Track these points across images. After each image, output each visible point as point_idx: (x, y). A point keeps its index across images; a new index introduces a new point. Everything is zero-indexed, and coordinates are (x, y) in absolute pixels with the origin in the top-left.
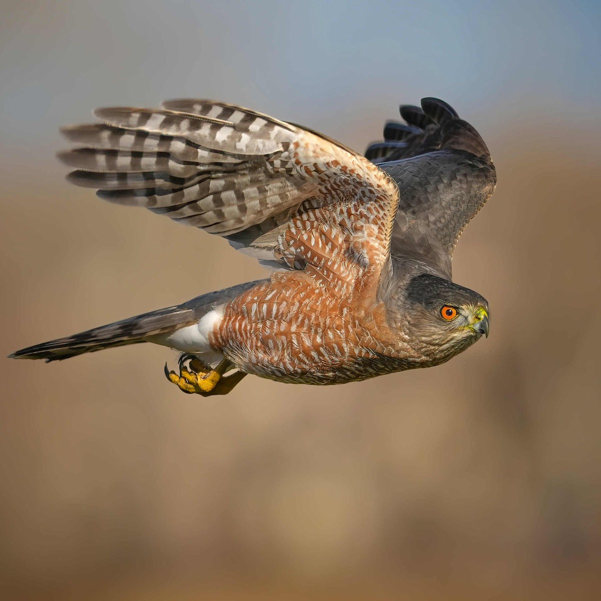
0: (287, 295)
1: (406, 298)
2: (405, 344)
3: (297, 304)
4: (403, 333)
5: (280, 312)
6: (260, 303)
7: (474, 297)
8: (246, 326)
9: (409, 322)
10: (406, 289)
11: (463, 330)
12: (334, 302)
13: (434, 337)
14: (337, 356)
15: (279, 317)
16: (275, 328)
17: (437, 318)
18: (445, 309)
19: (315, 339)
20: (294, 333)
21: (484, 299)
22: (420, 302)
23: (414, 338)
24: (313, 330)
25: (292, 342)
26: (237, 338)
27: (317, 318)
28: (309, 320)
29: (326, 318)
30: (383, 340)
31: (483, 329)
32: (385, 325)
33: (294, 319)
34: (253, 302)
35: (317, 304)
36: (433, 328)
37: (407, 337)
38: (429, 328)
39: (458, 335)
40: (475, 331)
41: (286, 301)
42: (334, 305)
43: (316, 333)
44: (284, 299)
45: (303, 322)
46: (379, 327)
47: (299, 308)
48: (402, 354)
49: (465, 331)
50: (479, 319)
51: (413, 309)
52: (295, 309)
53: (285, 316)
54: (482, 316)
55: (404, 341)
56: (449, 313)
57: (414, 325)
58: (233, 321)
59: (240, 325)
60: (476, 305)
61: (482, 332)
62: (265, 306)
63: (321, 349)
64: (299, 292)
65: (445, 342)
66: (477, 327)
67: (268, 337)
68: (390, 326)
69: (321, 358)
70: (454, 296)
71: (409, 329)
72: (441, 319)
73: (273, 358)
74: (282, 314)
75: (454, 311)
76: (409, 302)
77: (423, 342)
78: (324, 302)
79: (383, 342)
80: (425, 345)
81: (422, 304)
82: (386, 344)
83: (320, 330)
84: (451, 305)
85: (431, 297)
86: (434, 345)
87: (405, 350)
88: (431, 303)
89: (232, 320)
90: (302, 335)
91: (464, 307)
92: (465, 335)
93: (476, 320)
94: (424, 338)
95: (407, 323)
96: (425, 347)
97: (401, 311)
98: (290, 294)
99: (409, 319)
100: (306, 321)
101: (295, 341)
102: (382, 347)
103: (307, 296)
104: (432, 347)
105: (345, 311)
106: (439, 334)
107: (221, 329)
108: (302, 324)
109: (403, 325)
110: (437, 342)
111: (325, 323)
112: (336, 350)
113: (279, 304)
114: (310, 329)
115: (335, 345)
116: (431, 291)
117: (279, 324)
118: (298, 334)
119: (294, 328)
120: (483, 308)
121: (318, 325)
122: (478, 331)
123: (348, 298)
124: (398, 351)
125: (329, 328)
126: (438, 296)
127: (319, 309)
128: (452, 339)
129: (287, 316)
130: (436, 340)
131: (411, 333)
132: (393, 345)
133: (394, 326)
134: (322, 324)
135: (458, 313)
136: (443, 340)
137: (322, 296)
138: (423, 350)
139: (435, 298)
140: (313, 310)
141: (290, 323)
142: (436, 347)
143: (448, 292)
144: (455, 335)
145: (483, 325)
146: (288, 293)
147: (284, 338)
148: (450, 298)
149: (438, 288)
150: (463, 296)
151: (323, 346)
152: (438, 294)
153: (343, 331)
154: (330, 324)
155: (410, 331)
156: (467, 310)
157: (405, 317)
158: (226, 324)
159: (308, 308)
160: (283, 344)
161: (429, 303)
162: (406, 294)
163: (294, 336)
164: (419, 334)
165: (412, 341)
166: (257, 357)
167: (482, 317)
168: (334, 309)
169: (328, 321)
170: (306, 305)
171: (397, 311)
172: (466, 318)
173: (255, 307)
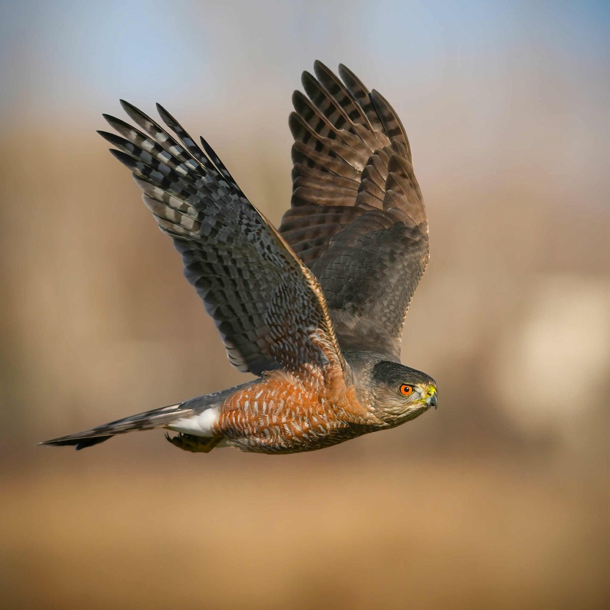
0: (273, 395)
1: (372, 379)
2: (372, 414)
3: (283, 402)
4: (370, 406)
5: (270, 409)
6: (252, 402)
7: (425, 378)
8: (241, 419)
9: (375, 397)
10: (371, 373)
11: (418, 403)
12: (311, 394)
13: (395, 408)
14: (323, 433)
15: (271, 413)
16: (268, 420)
17: (398, 394)
18: (403, 387)
19: (303, 425)
20: (285, 423)
21: (433, 380)
22: (384, 382)
23: (378, 409)
24: (300, 419)
25: (285, 429)
26: (235, 429)
27: (301, 410)
28: (295, 412)
29: (309, 408)
30: (354, 412)
31: (433, 402)
32: (357, 401)
33: (282, 413)
34: (244, 399)
35: (299, 399)
36: (394, 402)
37: (373, 409)
38: (391, 401)
39: (413, 407)
40: (426, 404)
41: (273, 400)
42: (313, 397)
43: (303, 420)
44: (270, 399)
45: (290, 414)
46: (351, 404)
47: (285, 404)
48: (369, 422)
49: (419, 404)
50: (430, 395)
51: (378, 386)
52: (281, 405)
53: (274, 411)
54: (433, 391)
55: (371, 411)
56: (407, 390)
57: (379, 399)
58: (229, 417)
59: (236, 419)
60: (427, 384)
61: (432, 404)
62: (256, 404)
63: (310, 431)
64: (282, 391)
65: (402, 412)
66: (428, 401)
67: (263, 428)
68: (360, 401)
69: (311, 437)
70: (411, 377)
71: (375, 402)
72: (400, 394)
73: (269, 441)
74: (272, 410)
75: (410, 388)
76: (374, 382)
77: (386, 412)
78: (303, 396)
79: (354, 414)
80: (386, 414)
81: (385, 383)
82: (356, 415)
83: (306, 418)
84: (408, 384)
85: (393, 377)
86: (394, 414)
87: (372, 419)
88: (393, 382)
89: (228, 415)
90: (292, 424)
91: (418, 385)
92: (418, 407)
93: (428, 395)
94: (386, 409)
95: (373, 398)
96: (387, 416)
97: (369, 389)
98: (275, 394)
99: (375, 394)
100: (293, 414)
101: (287, 429)
102: (353, 418)
103: (289, 394)
104: (392, 416)
105: (323, 400)
106: (399, 406)
107: (220, 424)
108: (290, 416)
109: (370, 400)
110: (397, 412)
111: (309, 412)
112: (322, 429)
113: (268, 402)
114: (297, 419)
115: (320, 426)
116: (392, 373)
117: (271, 417)
118: (288, 424)
119: (284, 420)
120: (433, 386)
121: (304, 415)
122: (429, 404)
123: (322, 391)
124: (366, 420)
125: (313, 415)
126: (398, 377)
127: (301, 403)
128: (408, 410)
129: (276, 411)
130: (396, 410)
131: (376, 406)
132: (362, 416)
133: (363, 400)
134: (306, 413)
135: (413, 390)
136: (401, 411)
137: (301, 391)
138: (385, 418)
139: (395, 378)
140: (296, 404)
141: (280, 415)
142: (396, 416)
143: (405, 374)
144: (411, 407)
145: (433, 399)
146: (273, 393)
147: (277, 427)
148: (408, 379)
149: (397, 371)
150: (417, 377)
151: (310, 429)
152: (398, 376)
153: (325, 415)
154: (313, 411)
155: (376, 404)
156: (421, 388)
157: (372, 393)
158: (223, 419)
159: (292, 403)
160: (277, 432)
161: (391, 382)
162: (372, 376)
163: (285, 425)
164: (382, 405)
165: (377, 411)
166: (255, 442)
167: (432, 393)
168: (313, 400)
169: (311, 410)
170: (290, 401)
171: (365, 389)
172: (420, 394)
173: (247, 404)
